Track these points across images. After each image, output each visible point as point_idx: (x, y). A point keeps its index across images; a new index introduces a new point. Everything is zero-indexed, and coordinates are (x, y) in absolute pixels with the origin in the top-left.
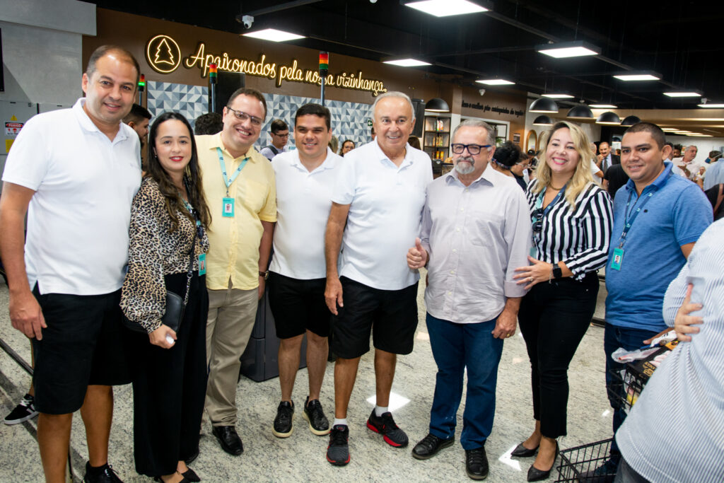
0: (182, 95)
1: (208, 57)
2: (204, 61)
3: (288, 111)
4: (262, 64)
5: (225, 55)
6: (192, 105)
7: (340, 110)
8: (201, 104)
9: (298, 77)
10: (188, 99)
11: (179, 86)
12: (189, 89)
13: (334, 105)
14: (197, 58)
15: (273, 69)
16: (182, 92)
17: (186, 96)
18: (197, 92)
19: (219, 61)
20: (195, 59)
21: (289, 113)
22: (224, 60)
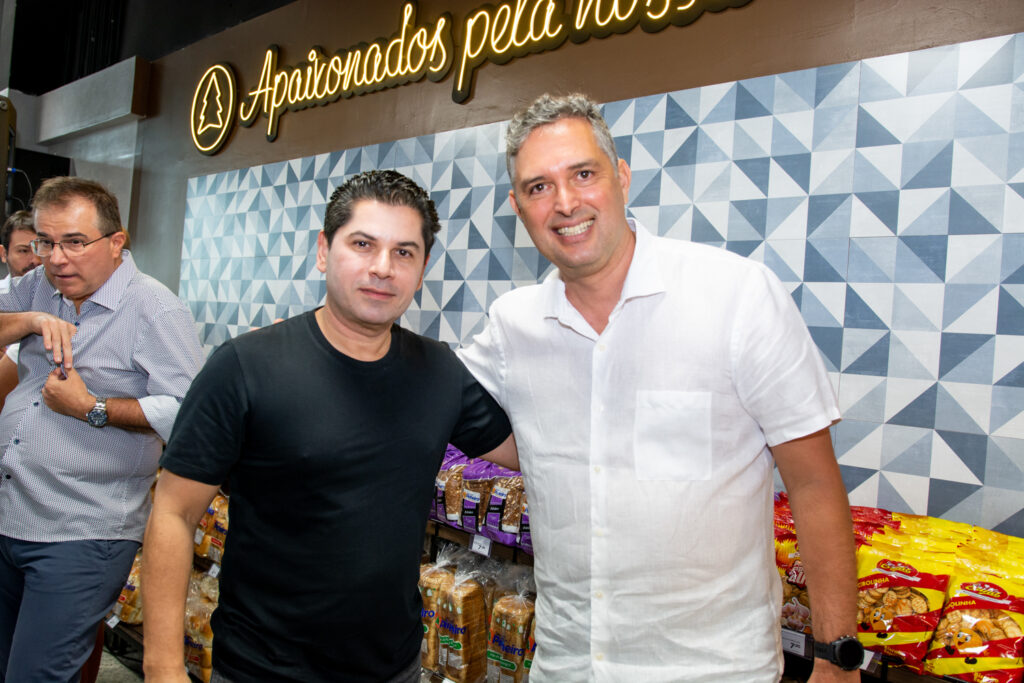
0: (230, 196)
1: (278, 79)
2: (271, 93)
3: (485, 191)
4: (402, 41)
5: (313, 56)
6: (242, 217)
7: (800, 124)
8: (256, 213)
9: (538, 30)
10: (237, 208)
11: (227, 174)
12: (242, 177)
13: (747, 107)
14: (258, 93)
15: (437, 37)
16: (231, 190)
17: (235, 198)
18: (253, 184)
19: (299, 81)
20: (254, 96)
21: (491, 198)
22: (310, 69)
